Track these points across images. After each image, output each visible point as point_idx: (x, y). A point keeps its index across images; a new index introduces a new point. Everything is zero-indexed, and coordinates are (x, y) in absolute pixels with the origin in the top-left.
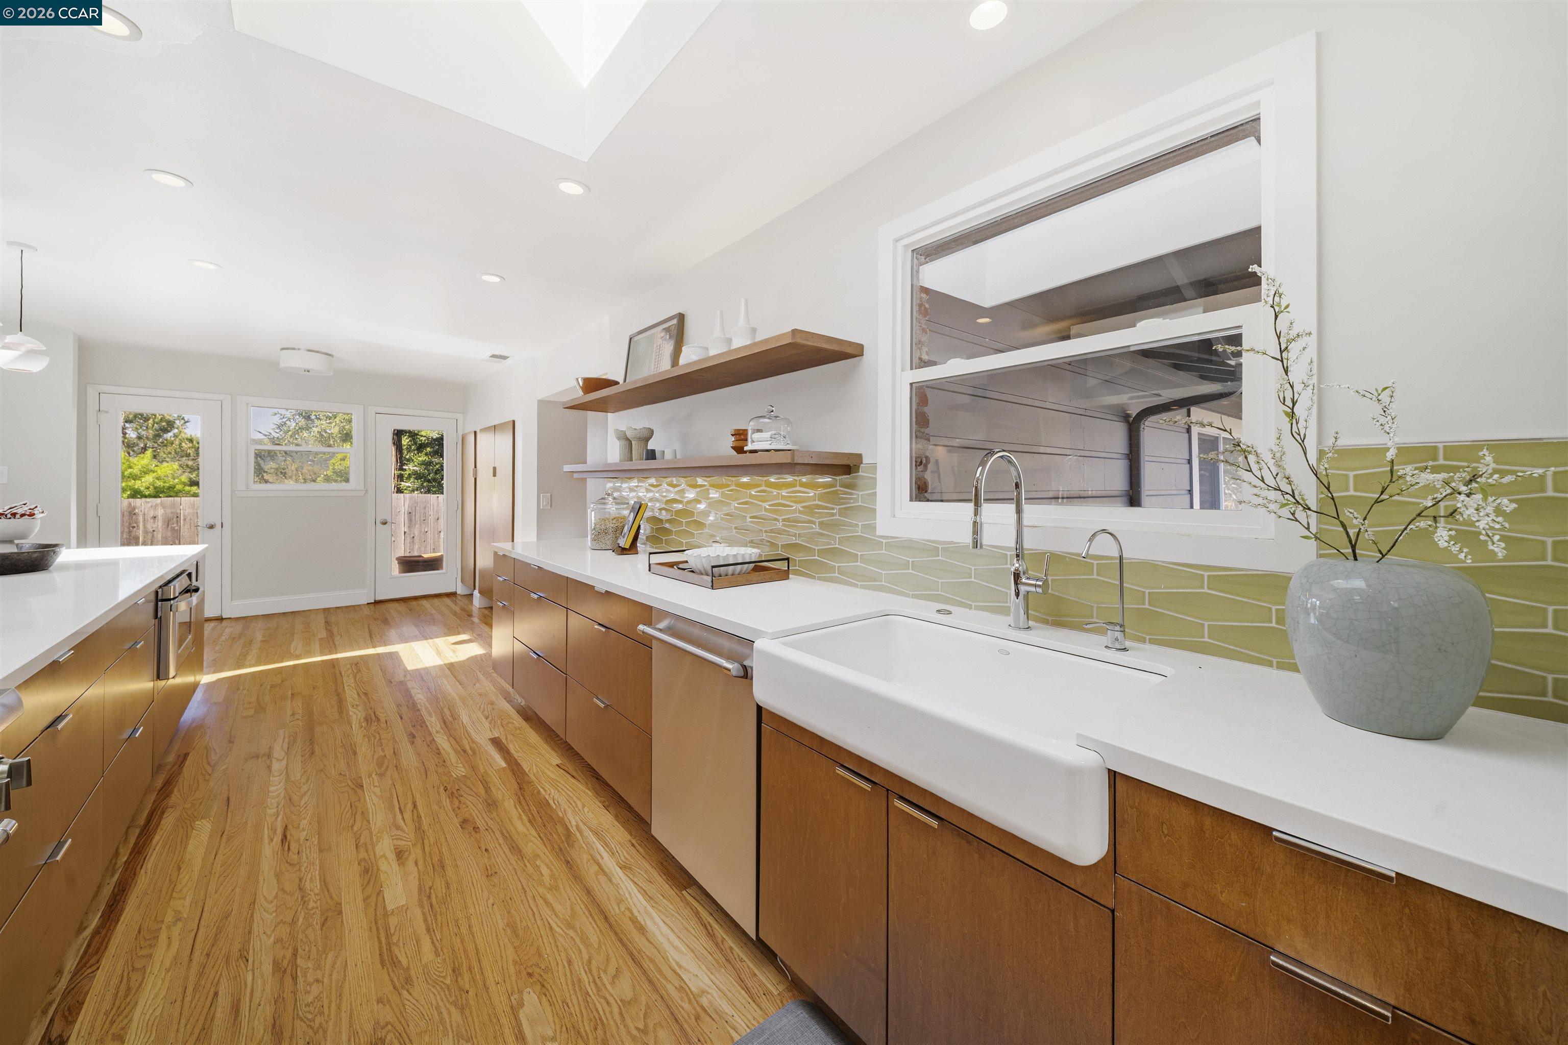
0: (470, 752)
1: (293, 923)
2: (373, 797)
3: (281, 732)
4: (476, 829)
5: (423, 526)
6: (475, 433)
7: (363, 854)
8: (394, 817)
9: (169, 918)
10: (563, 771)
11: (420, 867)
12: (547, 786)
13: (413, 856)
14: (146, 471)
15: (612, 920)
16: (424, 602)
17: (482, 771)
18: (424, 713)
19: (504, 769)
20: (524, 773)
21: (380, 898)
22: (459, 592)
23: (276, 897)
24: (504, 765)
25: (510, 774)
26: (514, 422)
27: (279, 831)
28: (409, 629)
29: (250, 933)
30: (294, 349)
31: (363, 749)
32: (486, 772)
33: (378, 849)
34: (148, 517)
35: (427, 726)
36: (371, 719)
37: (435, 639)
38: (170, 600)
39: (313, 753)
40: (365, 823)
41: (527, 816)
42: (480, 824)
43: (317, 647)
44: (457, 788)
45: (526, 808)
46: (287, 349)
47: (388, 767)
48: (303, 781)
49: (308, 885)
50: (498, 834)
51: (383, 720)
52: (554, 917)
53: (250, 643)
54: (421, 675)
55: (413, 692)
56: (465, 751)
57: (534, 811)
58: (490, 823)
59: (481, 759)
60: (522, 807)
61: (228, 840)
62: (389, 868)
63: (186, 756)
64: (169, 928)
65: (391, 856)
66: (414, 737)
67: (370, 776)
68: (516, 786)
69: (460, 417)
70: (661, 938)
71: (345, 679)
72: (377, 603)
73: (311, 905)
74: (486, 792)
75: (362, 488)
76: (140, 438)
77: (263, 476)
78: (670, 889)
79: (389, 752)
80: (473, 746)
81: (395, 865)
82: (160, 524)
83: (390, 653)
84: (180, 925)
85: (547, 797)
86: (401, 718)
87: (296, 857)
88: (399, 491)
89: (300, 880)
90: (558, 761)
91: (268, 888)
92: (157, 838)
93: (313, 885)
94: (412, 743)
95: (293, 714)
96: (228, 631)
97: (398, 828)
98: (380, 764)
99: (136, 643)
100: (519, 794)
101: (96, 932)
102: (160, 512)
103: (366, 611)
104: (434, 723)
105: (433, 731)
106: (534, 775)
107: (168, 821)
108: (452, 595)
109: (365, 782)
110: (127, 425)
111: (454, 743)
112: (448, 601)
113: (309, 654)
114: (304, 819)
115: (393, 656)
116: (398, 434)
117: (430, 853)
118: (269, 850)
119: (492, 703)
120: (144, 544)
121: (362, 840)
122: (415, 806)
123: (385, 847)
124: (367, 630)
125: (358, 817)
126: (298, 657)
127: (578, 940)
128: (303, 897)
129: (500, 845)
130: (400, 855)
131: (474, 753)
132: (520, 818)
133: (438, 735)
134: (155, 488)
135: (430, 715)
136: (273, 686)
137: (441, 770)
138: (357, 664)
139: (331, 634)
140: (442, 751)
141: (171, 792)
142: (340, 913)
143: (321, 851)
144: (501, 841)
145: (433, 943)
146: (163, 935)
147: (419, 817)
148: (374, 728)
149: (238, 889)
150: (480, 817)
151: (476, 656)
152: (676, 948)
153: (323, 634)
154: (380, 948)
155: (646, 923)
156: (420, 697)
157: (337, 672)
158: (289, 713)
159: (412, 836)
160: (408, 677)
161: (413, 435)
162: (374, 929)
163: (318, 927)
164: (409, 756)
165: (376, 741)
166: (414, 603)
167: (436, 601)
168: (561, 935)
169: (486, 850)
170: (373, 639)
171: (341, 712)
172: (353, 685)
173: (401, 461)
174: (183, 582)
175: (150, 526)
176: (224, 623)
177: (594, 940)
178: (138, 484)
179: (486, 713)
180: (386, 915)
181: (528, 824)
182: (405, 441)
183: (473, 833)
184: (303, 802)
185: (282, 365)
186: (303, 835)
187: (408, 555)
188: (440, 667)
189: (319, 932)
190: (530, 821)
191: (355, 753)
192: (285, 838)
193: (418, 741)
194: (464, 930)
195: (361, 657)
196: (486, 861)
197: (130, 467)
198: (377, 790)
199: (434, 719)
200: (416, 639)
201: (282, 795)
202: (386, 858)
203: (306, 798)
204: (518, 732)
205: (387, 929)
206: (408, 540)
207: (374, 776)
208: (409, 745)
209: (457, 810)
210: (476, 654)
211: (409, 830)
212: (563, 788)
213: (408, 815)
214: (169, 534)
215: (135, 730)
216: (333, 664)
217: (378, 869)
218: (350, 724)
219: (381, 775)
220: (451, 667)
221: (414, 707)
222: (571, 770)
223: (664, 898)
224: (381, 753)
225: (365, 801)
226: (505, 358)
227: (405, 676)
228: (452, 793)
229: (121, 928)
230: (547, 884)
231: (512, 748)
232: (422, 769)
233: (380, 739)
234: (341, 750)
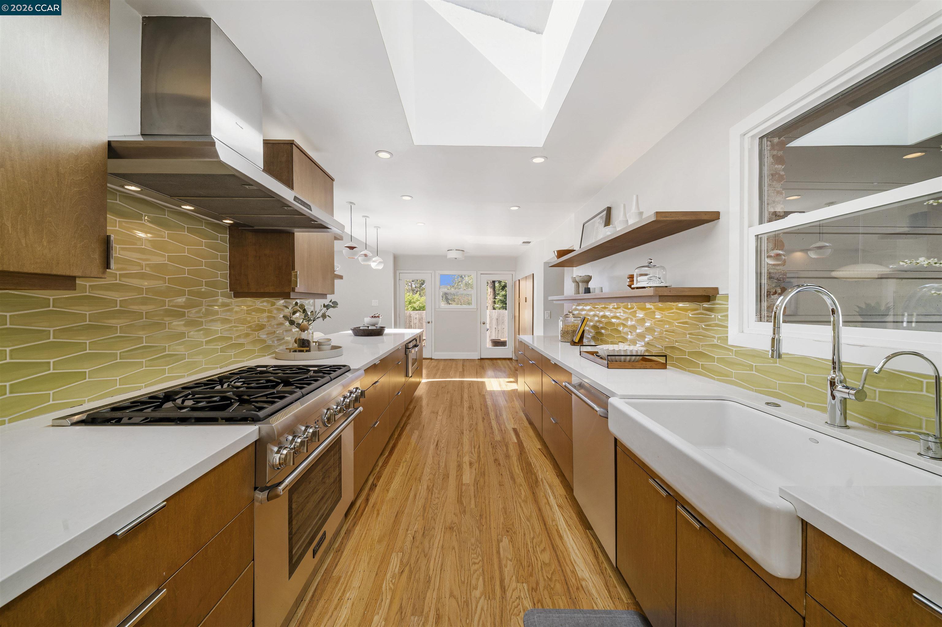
0: (504, 432)
1: (435, 475)
2: (466, 439)
3: (442, 405)
4: (499, 464)
5: (502, 325)
6: (519, 280)
7: (459, 459)
8: (472, 449)
9: (404, 460)
10: (541, 452)
11: (477, 472)
12: (532, 456)
13: (475, 466)
14: (418, 300)
15: (548, 526)
16: (499, 361)
17: (507, 441)
18: (490, 409)
19: (516, 443)
20: (523, 447)
21: (461, 477)
22: (513, 358)
23: (431, 464)
24: (516, 441)
25: (518, 446)
26: (533, 274)
27: (436, 441)
28: (490, 372)
29: (423, 473)
30: (451, 250)
31: (466, 419)
32: (508, 442)
33: (464, 459)
34: (414, 318)
35: (489, 416)
36: (471, 408)
37: (500, 379)
38: (410, 348)
39: (450, 416)
40: (462, 448)
41: (521, 466)
42: (501, 463)
43: (458, 374)
44: (496, 445)
45: (521, 463)
46: (449, 250)
47: (473, 428)
48: (446, 426)
49: (441, 464)
50: (507, 469)
51: (475, 409)
52: (522, 513)
53: (438, 369)
54: (492, 393)
55: (487, 400)
56: (502, 430)
57: (524, 465)
58: (505, 464)
59: (507, 436)
60: (520, 462)
61: (422, 439)
62: (466, 467)
63: (416, 407)
64: (403, 462)
65: (468, 464)
66: (484, 419)
67: (466, 430)
68: (519, 452)
69: (514, 273)
70: (569, 546)
71: (465, 389)
72: (482, 359)
73: (441, 471)
74: (507, 450)
75: (476, 307)
76: (416, 287)
77: (448, 302)
78: (580, 526)
79: (474, 423)
80: (505, 429)
81: (468, 467)
82: (417, 320)
83: (482, 382)
84: (406, 462)
85: (531, 461)
86: (481, 410)
87: (439, 452)
88: (494, 309)
89: (439, 461)
90: (540, 447)
91: (430, 460)
93: (442, 465)
94: (483, 421)
95: (447, 400)
96: (433, 363)
97: (472, 453)
98: (470, 427)
99: (399, 363)
100: (520, 456)
101: (387, 457)
102: (417, 316)
103: (477, 362)
104: (492, 415)
105: (492, 418)
106: (528, 450)
107: (408, 428)
108: (511, 359)
109: (465, 432)
110: (413, 283)
111: (498, 425)
112: (508, 362)
113: (455, 377)
114: (444, 439)
115: (483, 383)
116: (494, 282)
117: (481, 467)
118: (432, 447)
119: (517, 412)
120: (413, 328)
121: (460, 454)
122: (479, 447)
123: (466, 459)
124: (476, 371)
125: (460, 445)
126: (452, 378)
127: (530, 528)
128: (439, 467)
129: (507, 474)
130: (471, 464)
131: (505, 432)
132: (518, 466)
133: (493, 420)
134: (420, 307)
135: (492, 412)
136: (442, 387)
137: (491, 435)
138: (471, 384)
139: (463, 370)
140: (493, 428)
141: (410, 418)
142: (448, 478)
143: (447, 453)
144: (508, 473)
145: (475, 502)
146: (402, 464)
147: (480, 452)
148: (471, 411)
149: (422, 457)
150: (502, 460)
151: (515, 390)
152: (576, 553)
153: (461, 370)
154: (458, 496)
155: (563, 535)
156: (489, 403)
157: (463, 386)
158: (446, 399)
159: (476, 458)
160: (487, 393)
161: (500, 282)
162: (458, 488)
163: (441, 479)
164: (481, 427)
166: (495, 361)
167: (504, 361)
168: (524, 522)
169: (501, 474)
170: (478, 375)
171: (461, 403)
172: (467, 392)
173: (495, 295)
174: (415, 343)
175: (415, 321)
176: (433, 361)
177: (537, 530)
178: (415, 305)
179: (513, 416)
180: (462, 484)
181: (520, 470)
182: (497, 285)
183: (498, 465)
184: (444, 433)
185: (448, 257)
186: (442, 445)
187: (497, 339)
188: (499, 392)
189: (441, 481)
190: (521, 469)
191: (463, 420)
192: (437, 445)
193: (485, 421)
194: (487, 502)
195: (472, 381)
196: (501, 479)
197: (413, 299)
198: (468, 436)
199: (493, 413)
200: (493, 377)
201: (439, 429)
202: (466, 463)
203: (445, 432)
204: (525, 428)
205: (461, 490)
206: (497, 332)
207: (468, 431)
208: (482, 422)
209: (494, 454)
210: (514, 388)
211: (475, 456)
212: (539, 460)
213: (476, 450)
214: (420, 324)
215: (399, 393)
216: (462, 382)
217: (463, 467)
218: (463, 408)
219: (470, 431)
220: (504, 392)
221: (486, 407)
222: (545, 453)
223: (576, 528)
224: (472, 422)
225: (463, 439)
226: (529, 243)
227: (486, 393)
228: (494, 446)
229: (392, 458)
230: (523, 499)
231: (521, 434)
232: (485, 434)
233: (472, 417)
234: (459, 417)
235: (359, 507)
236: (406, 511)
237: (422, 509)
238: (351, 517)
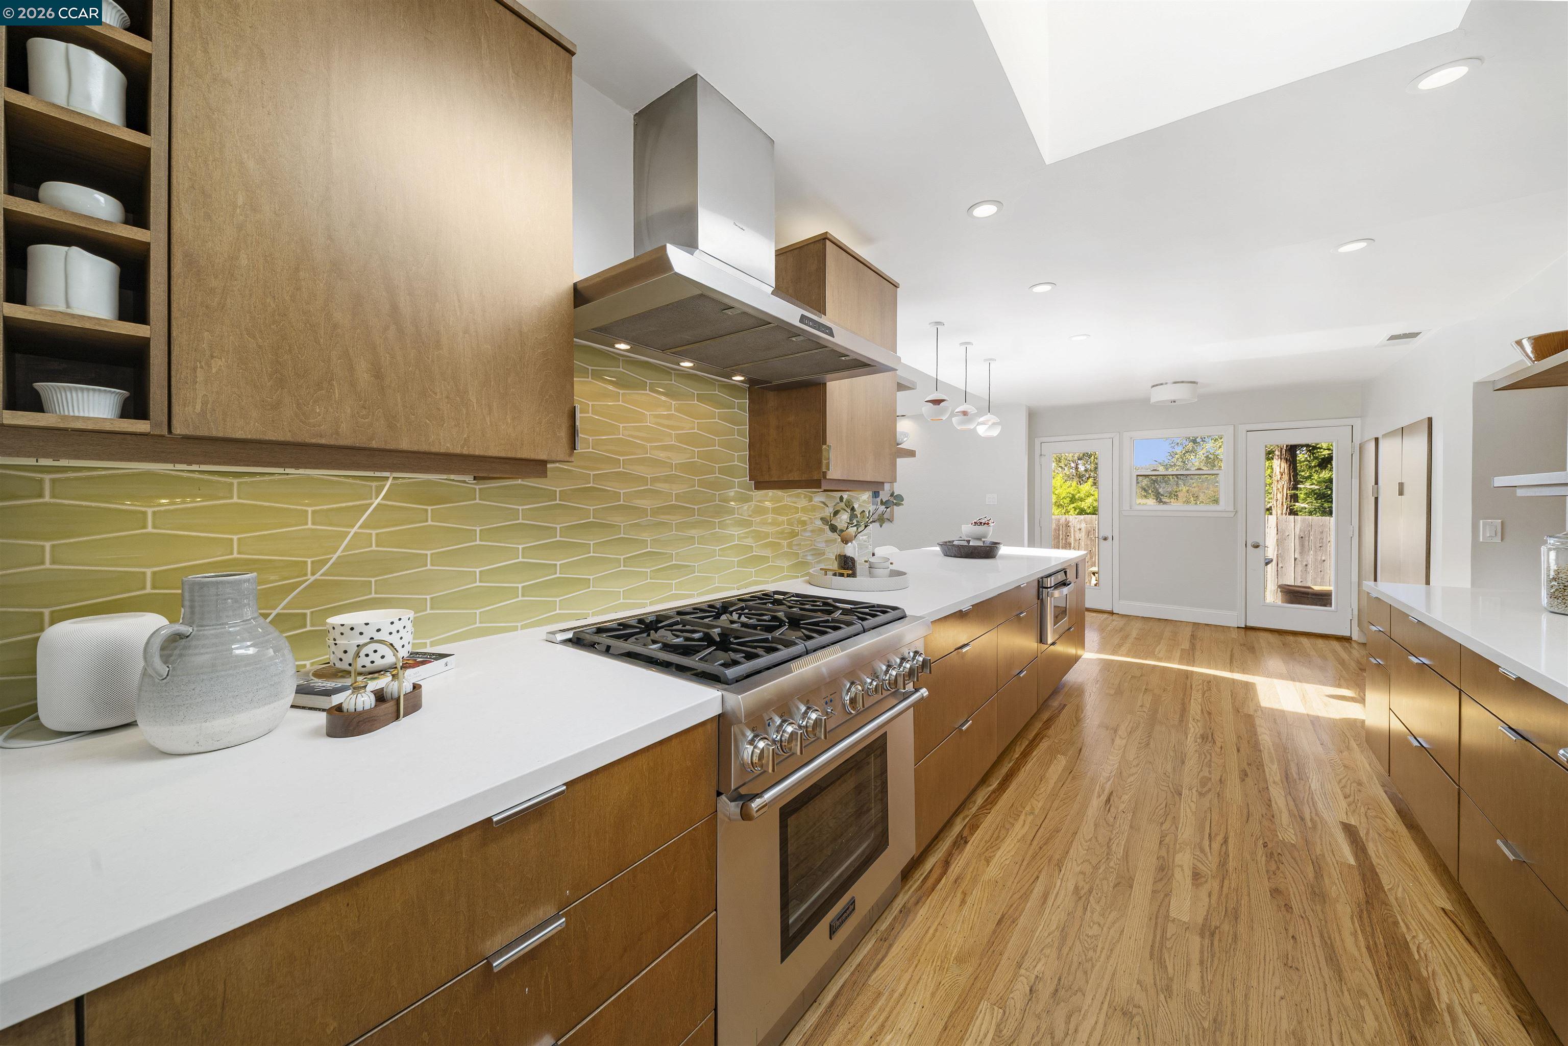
0: (1309, 824)
1: (1096, 868)
2: (1188, 810)
3: (1129, 717)
4: (1288, 908)
5: (1320, 554)
6: (1377, 440)
7: (1163, 853)
8: (1202, 839)
9: (1028, 808)
10: (1449, 922)
11: (1213, 902)
12: (1414, 925)
13: (1207, 887)
14: (1089, 495)
16: (1304, 641)
17: (1318, 852)
18: (1265, 756)
19: (1350, 866)
20: (1379, 887)
21: (1167, 900)
22: (1355, 637)
23: (1090, 840)
24: (1352, 861)
25: (1358, 878)
26: (1430, 420)
27: (1106, 793)
28: (1274, 663)
29: (1067, 853)
30: (1162, 384)
31: (1192, 762)
32: (1323, 856)
33: (1179, 857)
34: (1076, 529)
35: (1264, 771)
36: (1207, 738)
37: (1305, 684)
38: (1047, 588)
39: (1148, 744)
40: (1174, 827)
41: (1366, 939)
42: (1294, 904)
43: (1178, 654)
44: (1279, 851)
45: (1368, 929)
46: (1157, 385)
47: (1210, 790)
48: (1134, 763)
49: (1114, 847)
50: (1315, 931)
51: (1218, 744)
53: (1126, 637)
54: (1277, 717)
55: (1260, 730)
56: (1302, 819)
57: (1381, 941)
58: (1309, 913)
59: (1321, 838)
60: (1362, 925)
61: (1074, 778)
62: (1182, 879)
63: (1065, 705)
64: (1026, 814)
65: (1188, 873)
66: (1246, 775)
67: (1190, 789)
68: (1361, 895)
69: (1357, 423)
71: (1194, 692)
72: (1247, 628)
73: (1112, 864)
74: (1316, 878)
75: (1231, 508)
76: (1086, 470)
77: (1160, 499)
79: (1215, 777)
80: (1316, 818)
81: (1189, 881)
82: (1083, 534)
83: (1247, 682)
84: (1032, 817)
85: (1409, 938)
86: (1238, 751)
87: (1112, 820)
88: (1293, 512)
89: (1110, 840)
90: (1448, 907)
91: (1087, 830)
92: (1035, 753)
93: (1118, 851)
94: (1243, 781)
95: (1142, 706)
96: (1115, 623)
97: (1202, 851)
98: (1204, 782)
99: (1022, 613)
100: (1364, 907)
101: (994, 792)
102: (1083, 526)
103: (1234, 635)
104: (1273, 771)
105: (1270, 780)
106: (1396, 899)
107: (1044, 745)
108: (1347, 639)
109: (1185, 792)
110: (1079, 462)
111: (1291, 803)
112: (1336, 645)
113: (1168, 659)
114: (1127, 795)
115: (1248, 687)
116: (1292, 450)
117: (1227, 896)
118: (1096, 803)
119: (1360, 784)
120: (1074, 549)
121: (1167, 839)
122: (1226, 841)
123: (1184, 859)
124: (1229, 653)
125: (1169, 817)
126: (1160, 660)
128: (1108, 854)
129: (1314, 943)
130: (1196, 876)
131: (1314, 827)
132: (1355, 934)
133: (1274, 786)
134: (1094, 507)
135: (1272, 762)
136: (1132, 677)
137: (1266, 823)
138: (1210, 683)
139: (1193, 647)
140: (1273, 803)
141: (1050, 727)
142: (1131, 887)
143: (1131, 827)
144: (1317, 941)
145: (1202, 979)
146: (1022, 817)
147: (1227, 854)
148: (1207, 748)
149: (1069, 817)
150: (1298, 898)
151: (1355, 720)
153: (1186, 645)
154: (1154, 942)
156: (1266, 738)
157: (1189, 684)
158: (1139, 704)
159: (1214, 866)
160: (1259, 713)
161: (1312, 449)
162: (1153, 921)
163: (1112, 885)
164: (1234, 791)
165: (1206, 760)
166: (1291, 638)
167: (1320, 642)
169: (1293, 937)
170: (1231, 663)
171: (1181, 721)
172: (1200, 700)
173: (1295, 480)
174: (1060, 577)
175: (1078, 536)
176: (1114, 617)
178: (1084, 505)
179: (1347, 791)
180: (1167, 916)
181: (1364, 950)
182: (1302, 456)
183: (1283, 908)
184: (1129, 780)
185: (1153, 400)
186: (1122, 807)
187: (1300, 584)
188: (1300, 717)
189: (1111, 889)
190: (1368, 948)
191: (1183, 762)
192: (1108, 800)
193: (1249, 781)
194: (1239, 993)
195: (1215, 677)
196: (1290, 948)
197: (1079, 493)
198: (1193, 806)
199: (1275, 767)
200: (1281, 677)
201: (1116, 766)
202: (1182, 870)
203: (1132, 779)
204: (1389, 834)
205: (1164, 932)
206: (1300, 568)
207: (1194, 791)
208: (1238, 781)
209: (1272, 874)
210: (1356, 718)
211: (1213, 861)
212: (1444, 944)
213: (1216, 845)
214: (1089, 543)
215: (1021, 672)
216: (1187, 675)
217: (1173, 875)
218: (1186, 734)
219: (1201, 794)
220: (1315, 721)
221: (1255, 746)
222: (1468, 929)
224: (1207, 774)
225: (1179, 809)
226: (1414, 335)
227: (1255, 711)
228: (1272, 854)
229: (1005, 796)
231: (1371, 848)
232: (1245, 811)
233: (1210, 761)
234: (1172, 754)
235: (931, 871)
236: (1022, 921)
237: (1057, 934)
238: (915, 883)
